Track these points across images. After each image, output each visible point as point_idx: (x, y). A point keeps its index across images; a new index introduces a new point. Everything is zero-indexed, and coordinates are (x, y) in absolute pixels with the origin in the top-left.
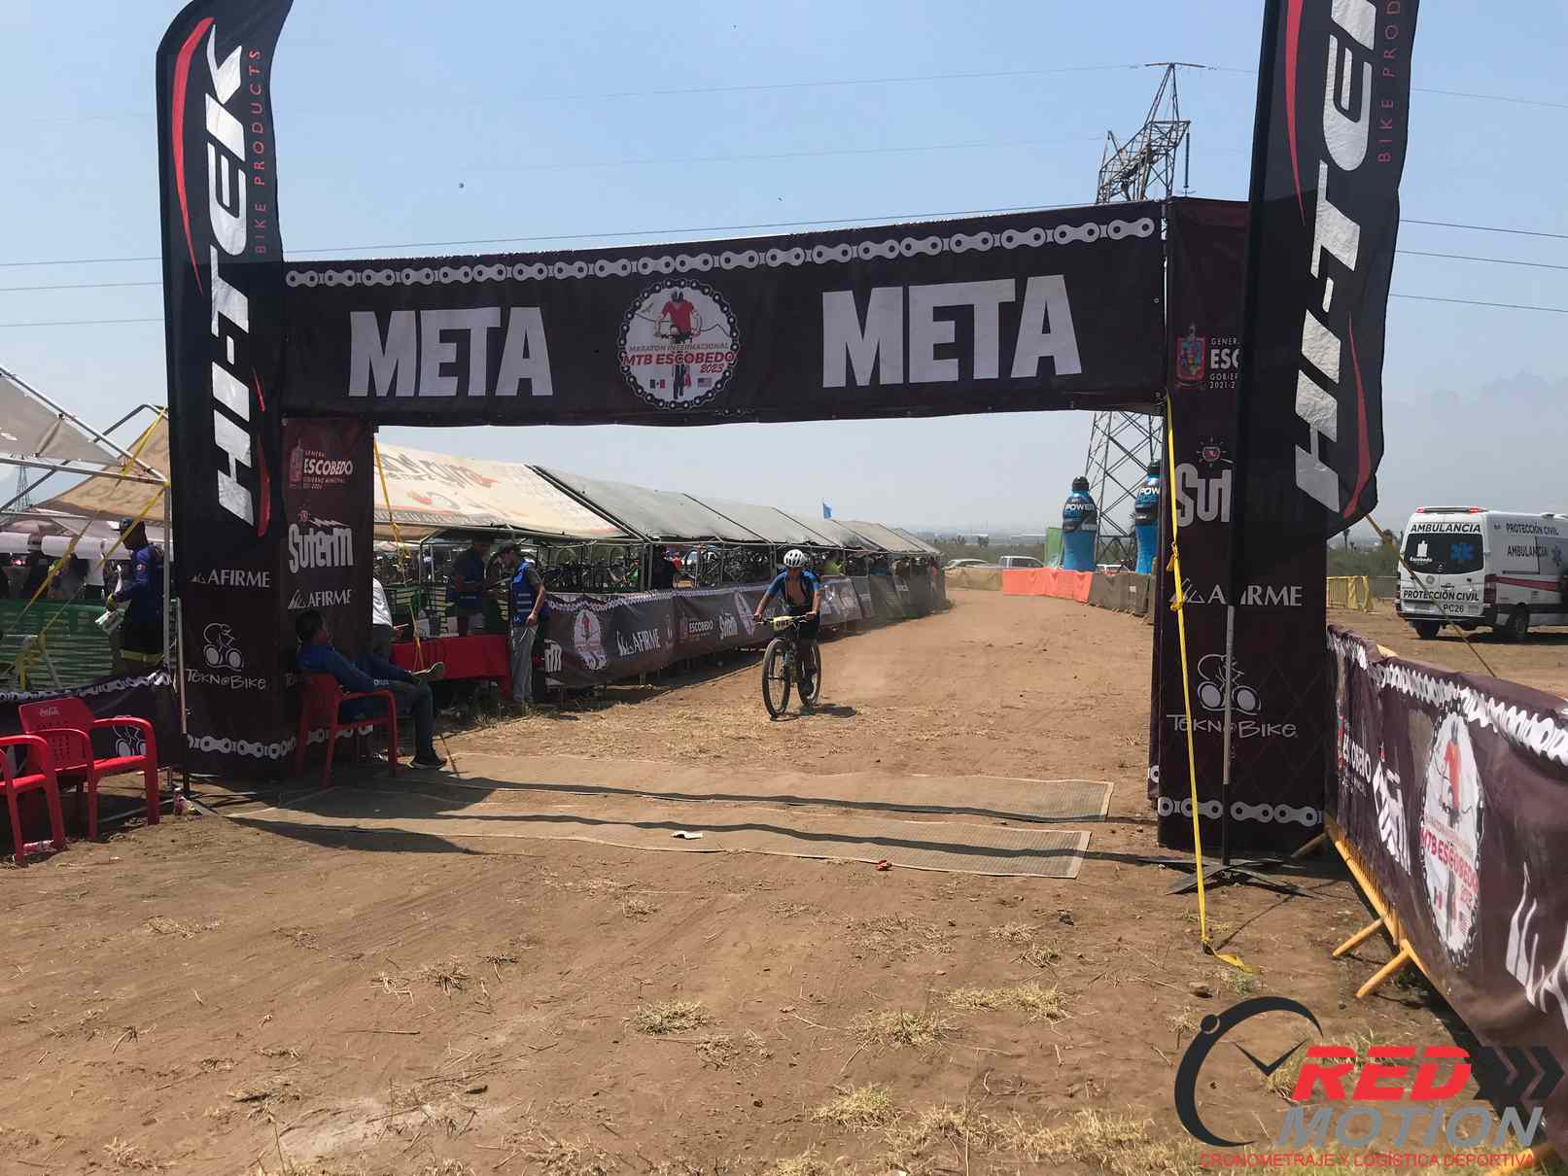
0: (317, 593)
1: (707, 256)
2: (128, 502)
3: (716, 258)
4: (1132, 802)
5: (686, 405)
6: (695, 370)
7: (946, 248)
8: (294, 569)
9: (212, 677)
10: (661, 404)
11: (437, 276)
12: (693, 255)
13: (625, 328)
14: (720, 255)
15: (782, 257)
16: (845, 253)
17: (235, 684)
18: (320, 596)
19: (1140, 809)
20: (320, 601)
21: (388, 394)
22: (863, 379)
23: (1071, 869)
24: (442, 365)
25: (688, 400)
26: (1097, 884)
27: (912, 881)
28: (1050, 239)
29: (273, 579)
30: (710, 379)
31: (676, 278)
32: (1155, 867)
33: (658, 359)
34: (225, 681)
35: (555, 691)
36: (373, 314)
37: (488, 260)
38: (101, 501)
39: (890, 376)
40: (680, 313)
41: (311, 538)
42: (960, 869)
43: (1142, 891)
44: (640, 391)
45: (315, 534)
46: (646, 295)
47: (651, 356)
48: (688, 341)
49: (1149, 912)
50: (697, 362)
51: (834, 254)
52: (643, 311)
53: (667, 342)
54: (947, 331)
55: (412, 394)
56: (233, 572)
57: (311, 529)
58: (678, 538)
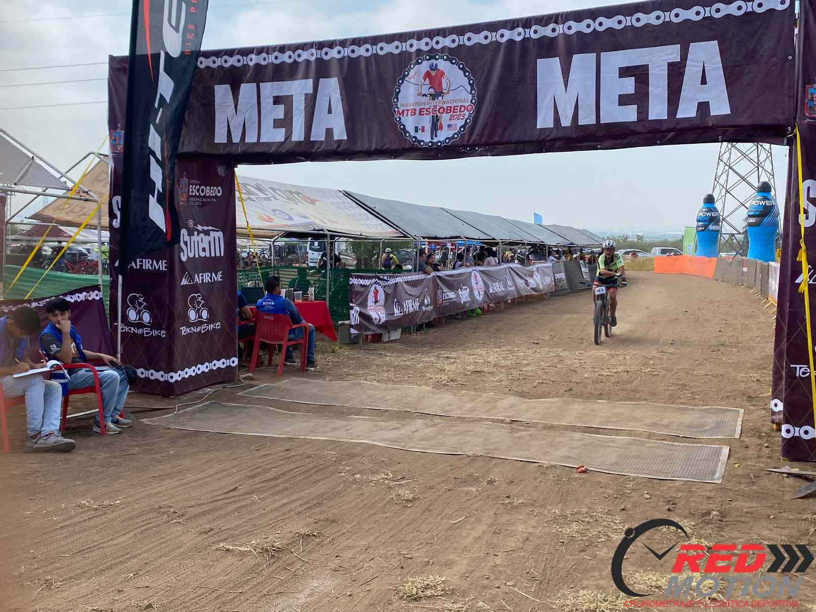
0: (200, 274)
1: (454, 37)
2: (84, 215)
3: (461, 38)
4: (759, 424)
5: (439, 144)
6: (445, 118)
7: (629, 24)
8: (184, 259)
9: (132, 328)
10: (422, 143)
11: (271, 59)
12: (445, 37)
13: (397, 90)
14: (463, 35)
15: (508, 34)
16: (554, 30)
17: (147, 333)
18: (202, 276)
19: (765, 429)
20: (202, 280)
21: (241, 140)
22: (566, 122)
23: (717, 475)
24: (275, 120)
25: (441, 140)
26: (736, 489)
27: (600, 482)
28: (708, 15)
29: (171, 265)
30: (456, 125)
31: (432, 54)
32: (781, 477)
33: (420, 112)
34: (140, 331)
35: (357, 337)
36: (228, 86)
37: (304, 47)
38: (67, 214)
39: (587, 119)
40: (434, 78)
41: (195, 238)
42: (635, 473)
43: (772, 495)
44: (407, 135)
45: (198, 235)
46: (412, 66)
47: (415, 110)
48: (440, 98)
49: (780, 512)
50: (447, 113)
51: (546, 31)
52: (409, 78)
53: (426, 99)
54: (629, 85)
55: (256, 141)
56: (144, 260)
57: (196, 233)
58: (436, 238)
